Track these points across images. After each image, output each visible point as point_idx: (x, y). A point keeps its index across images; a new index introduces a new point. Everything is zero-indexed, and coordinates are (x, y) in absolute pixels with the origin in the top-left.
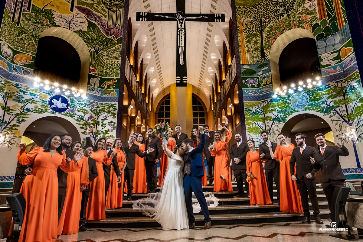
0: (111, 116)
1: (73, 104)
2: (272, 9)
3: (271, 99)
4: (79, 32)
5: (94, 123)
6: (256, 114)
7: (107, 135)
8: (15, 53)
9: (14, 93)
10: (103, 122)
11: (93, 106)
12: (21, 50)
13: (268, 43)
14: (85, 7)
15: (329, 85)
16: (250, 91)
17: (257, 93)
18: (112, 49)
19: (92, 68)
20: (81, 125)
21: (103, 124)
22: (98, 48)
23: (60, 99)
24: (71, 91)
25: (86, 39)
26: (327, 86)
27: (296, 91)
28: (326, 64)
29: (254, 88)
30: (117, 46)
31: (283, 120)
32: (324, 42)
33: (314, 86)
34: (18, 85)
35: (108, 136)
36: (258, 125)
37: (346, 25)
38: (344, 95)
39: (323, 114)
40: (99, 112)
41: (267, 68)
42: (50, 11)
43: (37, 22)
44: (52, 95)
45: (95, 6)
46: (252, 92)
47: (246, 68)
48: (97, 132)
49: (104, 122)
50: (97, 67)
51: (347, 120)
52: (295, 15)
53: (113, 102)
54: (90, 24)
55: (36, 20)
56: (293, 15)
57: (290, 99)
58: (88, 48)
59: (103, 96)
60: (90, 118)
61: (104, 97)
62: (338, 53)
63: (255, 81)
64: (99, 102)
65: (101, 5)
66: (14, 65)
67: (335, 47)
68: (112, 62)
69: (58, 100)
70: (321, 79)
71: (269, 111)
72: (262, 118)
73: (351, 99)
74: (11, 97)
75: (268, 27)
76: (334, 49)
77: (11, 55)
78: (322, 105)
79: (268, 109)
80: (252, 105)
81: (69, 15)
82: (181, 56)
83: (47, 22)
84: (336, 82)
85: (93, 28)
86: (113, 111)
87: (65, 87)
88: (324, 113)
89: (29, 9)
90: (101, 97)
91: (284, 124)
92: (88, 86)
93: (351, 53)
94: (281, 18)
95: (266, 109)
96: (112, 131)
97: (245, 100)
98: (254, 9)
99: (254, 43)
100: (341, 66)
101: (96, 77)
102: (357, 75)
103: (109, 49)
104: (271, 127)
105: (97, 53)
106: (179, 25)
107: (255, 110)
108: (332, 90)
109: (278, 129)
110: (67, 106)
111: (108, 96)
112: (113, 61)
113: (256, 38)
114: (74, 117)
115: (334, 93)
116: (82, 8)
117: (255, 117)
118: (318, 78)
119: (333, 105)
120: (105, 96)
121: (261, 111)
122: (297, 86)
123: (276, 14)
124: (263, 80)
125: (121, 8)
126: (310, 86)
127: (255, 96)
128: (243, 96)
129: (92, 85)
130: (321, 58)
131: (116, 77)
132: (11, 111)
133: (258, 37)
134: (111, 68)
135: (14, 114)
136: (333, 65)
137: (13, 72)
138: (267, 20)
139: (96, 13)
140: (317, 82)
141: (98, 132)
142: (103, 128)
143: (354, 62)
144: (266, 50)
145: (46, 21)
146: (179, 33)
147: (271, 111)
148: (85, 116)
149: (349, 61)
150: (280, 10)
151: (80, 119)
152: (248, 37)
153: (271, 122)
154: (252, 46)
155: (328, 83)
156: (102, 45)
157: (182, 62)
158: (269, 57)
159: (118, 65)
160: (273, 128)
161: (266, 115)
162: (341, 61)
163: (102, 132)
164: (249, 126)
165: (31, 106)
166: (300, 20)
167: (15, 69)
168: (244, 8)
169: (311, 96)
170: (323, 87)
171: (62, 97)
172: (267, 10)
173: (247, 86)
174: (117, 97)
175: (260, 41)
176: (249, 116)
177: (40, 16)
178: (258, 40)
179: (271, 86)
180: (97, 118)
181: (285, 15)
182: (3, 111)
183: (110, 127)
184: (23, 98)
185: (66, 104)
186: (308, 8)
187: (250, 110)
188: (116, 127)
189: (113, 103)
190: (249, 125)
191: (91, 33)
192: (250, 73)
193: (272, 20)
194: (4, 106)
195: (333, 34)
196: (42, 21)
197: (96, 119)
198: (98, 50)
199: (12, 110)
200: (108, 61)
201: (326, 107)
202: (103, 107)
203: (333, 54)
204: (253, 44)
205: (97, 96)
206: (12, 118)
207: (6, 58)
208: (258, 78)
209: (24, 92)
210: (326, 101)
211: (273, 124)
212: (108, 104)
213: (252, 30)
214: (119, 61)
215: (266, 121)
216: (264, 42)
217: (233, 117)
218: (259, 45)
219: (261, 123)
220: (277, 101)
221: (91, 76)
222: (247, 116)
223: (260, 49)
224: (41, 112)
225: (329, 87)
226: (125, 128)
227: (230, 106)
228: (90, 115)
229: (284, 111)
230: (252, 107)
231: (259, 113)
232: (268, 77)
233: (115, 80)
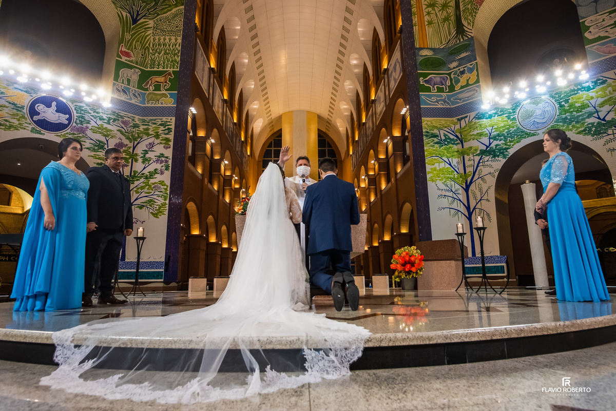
0: (161, 143)
1: (82, 117)
3: (476, 112)
5: (128, 157)
6: (446, 143)
7: (152, 181)
10: (145, 156)
11: (125, 123)
13: (469, 6)
15: (604, 79)
17: (448, 103)
18: (164, 15)
19: (124, 49)
20: (99, 159)
21: (145, 160)
22: (138, 12)
23: (54, 104)
24: (78, 90)
26: (599, 80)
27: (531, 94)
28: (597, 36)
29: (442, 94)
30: (174, 10)
31: (503, 153)
33: (571, 83)
35: (155, 183)
36: (450, 164)
39: (589, 137)
40: (138, 135)
41: (467, 54)
44: (34, 95)
46: (437, 101)
47: (426, 55)
48: (132, 174)
49: (147, 156)
50: (135, 48)
53: (166, 116)
57: (518, 110)
58: (117, 9)
59: (147, 105)
61: (148, 107)
63: (444, 79)
64: (137, 117)
68: (165, 39)
69: (49, 106)
70: (586, 67)
71: (472, 137)
72: (458, 151)
78: (587, 120)
79: (471, 133)
80: (439, 126)
86: (165, 134)
87: (66, 80)
88: (593, 135)
90: (143, 107)
91: (504, 160)
92: (114, 84)
95: (466, 132)
96: (162, 173)
97: (425, 117)
99: (440, 8)
101: (131, 67)
103: (160, 16)
104: (478, 166)
105: (135, 21)
107: (445, 135)
108: (610, 89)
109: (492, 171)
110: (70, 119)
111: (156, 105)
112: (167, 38)
114: (85, 142)
117: (445, 149)
118: (578, 66)
119: (613, 118)
120: (149, 105)
121: (455, 138)
122: (532, 85)
124: (459, 78)
126: (561, 83)
127: (444, 108)
128: (420, 108)
129: (123, 83)
130: (586, 24)
131: (172, 69)
134: (163, 52)
140: (578, 73)
141: (135, 174)
142: (145, 168)
144: (466, 19)
147: (476, 137)
148: (107, 141)
151: (96, 148)
153: (477, 158)
154: (438, 13)
155: (602, 75)
156: (145, 6)
158: (472, 31)
159: (176, 45)
160: (481, 170)
161: (466, 145)
163: (143, 174)
164: (433, 167)
169: (563, 103)
170: (591, 83)
171: (58, 101)
173: (428, 90)
174: (172, 107)
175: (452, 4)
176: (433, 146)
178: (449, 2)
179: (476, 89)
180: (134, 148)
183: (158, 166)
185: (67, 116)
187: (436, 136)
188: (170, 165)
189: (164, 119)
190: (433, 165)
192: (435, 64)
197: (132, 149)
198: (138, 15)
200: (157, 37)
201: (598, 123)
202: (146, 127)
203: (612, 15)
204: (440, 11)
205: (134, 104)
208: (449, 74)
210: (597, 112)
211: (481, 161)
212: (155, 120)
214: (179, 38)
215: (466, 156)
216: (461, 4)
217: (391, 160)
218: (451, 11)
219: (455, 161)
220: (490, 117)
221: (120, 65)
222: (429, 148)
223: (453, 18)
224: (10, 127)
225: (604, 82)
226: (200, 177)
227: (385, 141)
228: (118, 141)
229: (503, 135)
230: (439, 129)
231: (451, 141)
232: (471, 71)
233: (170, 74)
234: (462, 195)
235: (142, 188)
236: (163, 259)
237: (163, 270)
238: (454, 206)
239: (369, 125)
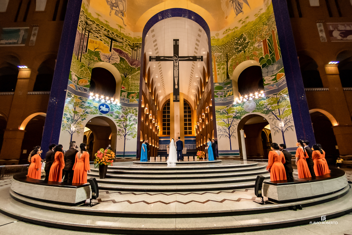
0: (134, 115)
1: (112, 109)
2: (234, 47)
3: (232, 105)
4: (114, 64)
5: (125, 120)
6: (223, 114)
7: (132, 127)
9: (79, 103)
11: (124, 109)
12: (82, 77)
13: (231, 69)
14: (118, 48)
16: (219, 100)
17: (224, 101)
18: (134, 74)
19: (123, 86)
20: (117, 121)
21: (130, 121)
22: (126, 73)
23: (105, 105)
24: (111, 101)
25: (119, 68)
26: (267, 97)
27: (248, 100)
28: (267, 83)
30: (137, 72)
31: (240, 118)
32: (266, 69)
33: (259, 97)
34: (81, 98)
36: (224, 121)
37: (280, 58)
38: (278, 103)
39: (264, 114)
40: (127, 113)
41: (230, 85)
42: (98, 52)
43: (91, 60)
44: (100, 103)
45: (124, 48)
46: (220, 100)
47: (217, 85)
48: (126, 125)
49: (130, 119)
50: (126, 85)
51: (279, 118)
52: (249, 51)
54: (121, 59)
55: (90, 58)
56: (247, 51)
57: (244, 105)
58: (120, 74)
59: (130, 103)
60: (122, 116)
62: (275, 76)
63: (222, 93)
64: (127, 107)
65: (128, 47)
66: (79, 86)
67: (274, 72)
68: (134, 82)
69: (104, 106)
70: (264, 93)
72: (226, 117)
73: (282, 106)
74: (78, 105)
75: (231, 59)
76: (273, 74)
77: (77, 80)
78: (264, 109)
80: (220, 108)
81: (108, 54)
82: (176, 83)
83: (96, 59)
84: (273, 95)
85: (123, 61)
86: (135, 112)
87: (107, 98)
88: (265, 114)
89: (86, 52)
91: (240, 120)
92: (120, 98)
93: (283, 76)
94: (240, 53)
95: (229, 111)
96: (135, 125)
97: (216, 106)
98: (223, 47)
99: (222, 69)
100: (277, 85)
101: (125, 92)
102: (287, 91)
105: (125, 77)
106: (175, 63)
107: (222, 111)
108: (270, 100)
109: (236, 123)
110: (109, 110)
112: (135, 81)
113: (223, 66)
114: (113, 116)
115: (272, 102)
116: (116, 49)
117: (222, 116)
118: (262, 92)
119: (271, 109)
122: (249, 97)
123: (236, 50)
124: (227, 93)
125: (140, 48)
126: (257, 97)
127: (222, 103)
128: (214, 103)
129: (123, 97)
130: (265, 79)
133: (225, 65)
134: (134, 86)
135: (79, 115)
136: (272, 84)
137: (78, 90)
138: (231, 55)
139: (125, 52)
140: (262, 94)
142: (130, 123)
143: (285, 82)
144: (230, 74)
146: (175, 69)
147: (232, 112)
148: (119, 115)
149: (282, 81)
150: (239, 48)
151: (116, 118)
152: (218, 65)
153: (232, 119)
154: (221, 71)
155: (268, 95)
156: (128, 72)
157: (176, 87)
158: (231, 78)
159: (138, 84)
160: (233, 123)
161: (229, 115)
162: (277, 81)
163: (129, 125)
164: (218, 122)
166: (252, 55)
168: (217, 47)
169: (257, 103)
170: (265, 98)
171: (106, 105)
172: (231, 48)
173: (217, 97)
175: (226, 68)
176: (219, 115)
177: (92, 56)
179: (232, 97)
181: (242, 51)
182: (74, 113)
183: (134, 122)
184: (83, 105)
185: (108, 109)
186: (257, 47)
187: (219, 112)
188: (137, 122)
189: (135, 107)
191: (122, 64)
192: (220, 88)
193: (234, 55)
194: (74, 111)
195: (272, 64)
196: (93, 59)
197: (126, 117)
199: (78, 113)
200: (132, 81)
201: (267, 110)
202: (130, 110)
203: (272, 77)
205: (126, 103)
206: (79, 117)
207: (74, 82)
208: (224, 91)
209: (84, 102)
210: (267, 107)
212: (132, 108)
213: (221, 61)
214: (139, 81)
215: (229, 118)
216: (228, 68)
217: (209, 114)
218: (225, 70)
219: (225, 120)
220: (236, 106)
221: (122, 91)
222: (217, 115)
223: (226, 73)
225: (269, 98)
226: (143, 121)
227: (207, 108)
228: (122, 115)
229: (240, 112)
230: (221, 110)
231: (225, 113)
232: (231, 91)
233: (136, 93)
234: (228, 131)
235: (129, 129)
238: (225, 134)
239: (202, 100)
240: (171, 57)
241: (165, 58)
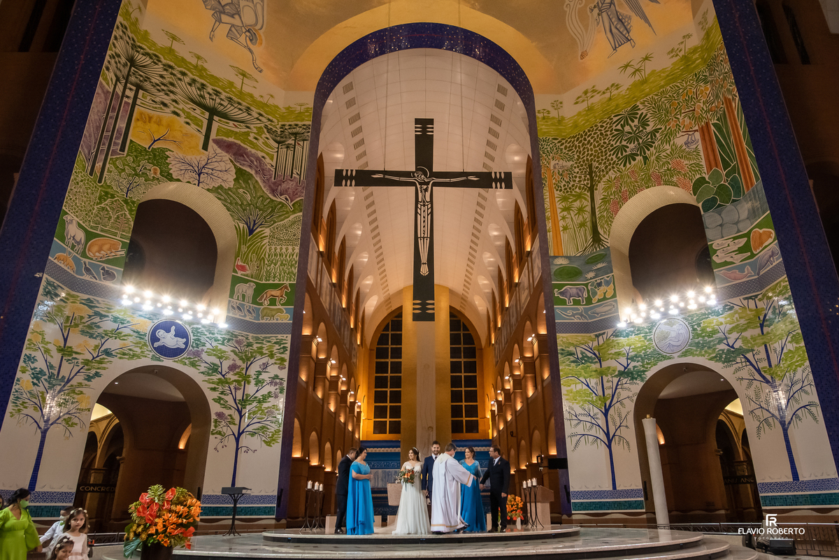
0: (275, 363)
1: (199, 340)
2: (612, 145)
3: (614, 329)
4: (217, 191)
5: (240, 379)
6: (583, 361)
7: (265, 405)
8: (90, 236)
9: (82, 318)
10: (258, 377)
11: (239, 342)
12: (102, 230)
13: (605, 214)
14: (231, 139)
15: (732, 305)
16: (570, 313)
17: (585, 317)
18: (282, 222)
19: (240, 263)
20: (213, 383)
21: (259, 382)
22: (255, 221)
23: (173, 328)
24: (195, 312)
25: (231, 203)
26: (727, 305)
27: (665, 315)
28: (723, 260)
29: (578, 307)
30: (292, 217)
31: (640, 376)
32: (718, 217)
33: (701, 306)
34: (92, 302)
35: (268, 407)
36: (588, 386)
37: (757, 184)
38: (762, 326)
39: (720, 365)
40: (252, 355)
41: (604, 265)
42: (163, 150)
43: (137, 175)
44: (156, 321)
45: (251, 138)
46: (573, 315)
47: (561, 264)
48: (245, 398)
49: (261, 377)
50: (251, 261)
51: (769, 377)
52: (658, 158)
53: (281, 333)
54: (240, 173)
55: (134, 169)
56: (653, 158)
57: (654, 330)
58: (234, 221)
59: (261, 321)
60: (232, 368)
61: (263, 323)
62: (746, 239)
63: (580, 290)
64: (251, 335)
65: (263, 136)
66: (87, 261)
67: (741, 226)
68: (281, 249)
69: (168, 331)
70: (716, 292)
71: (611, 356)
72: (596, 371)
73: (775, 336)
74: (77, 325)
75: (604, 179)
76: (739, 231)
77: (83, 242)
78: (718, 346)
79: (610, 352)
80: (575, 343)
81: (198, 157)
82: (424, 258)
83: (155, 173)
84: (745, 299)
85: (246, 182)
86: (280, 353)
87: (184, 303)
88: (724, 362)
89: (122, 149)
90: (257, 323)
91: (641, 384)
92: (230, 301)
93: (770, 240)
94: (630, 163)
95: (603, 350)
96: (276, 397)
97: (560, 333)
98: (576, 143)
99: (576, 212)
100: (752, 265)
101: (246, 281)
102: (785, 287)
103: (276, 224)
104: (615, 390)
105: (251, 232)
106: (420, 194)
107: (582, 353)
108: (737, 316)
109: (630, 394)
110: (186, 344)
111: (270, 322)
112: (284, 247)
113: (581, 202)
114: (200, 366)
115: (743, 321)
116: (225, 142)
117: (582, 369)
118: (708, 289)
119: (740, 346)
120: (264, 321)
121: (593, 356)
122: (667, 305)
123: (619, 155)
124: (596, 290)
125: (304, 140)
126: (693, 306)
127: (581, 323)
128: (555, 323)
129: (238, 299)
130: (714, 247)
131: (288, 282)
132: (74, 356)
133: (585, 199)
134: (279, 263)
135: (80, 361)
136: (738, 263)
137: (83, 275)
138: (603, 167)
139: (253, 151)
140: (708, 297)
141: (247, 398)
142: (257, 391)
143: (777, 259)
144: (602, 227)
145: (153, 171)
146: (419, 211)
147: (614, 356)
148: (221, 363)
149: (767, 256)
150: (628, 147)
151: (210, 372)
152: (564, 199)
153: (616, 380)
154: (574, 218)
155: (729, 300)
156: (262, 214)
157: (424, 270)
158: (609, 242)
159: (293, 255)
160: (619, 393)
161: (605, 364)
162: (753, 255)
163: (256, 397)
164: (569, 388)
165: (113, 344)
166: (668, 169)
167: (87, 270)
168: (556, 141)
169: (696, 327)
170: (720, 308)
171: (176, 325)
172: (602, 146)
173: (564, 303)
174: (288, 323)
175: (589, 209)
176: (569, 366)
177: (142, 163)
178: (585, 207)
179: (614, 303)
180: (247, 369)
181: (639, 158)
182: (60, 355)
183: (272, 389)
184: (99, 327)
185: (185, 340)
186: (684, 147)
187: (571, 354)
188: (285, 388)
189: (280, 336)
190: (569, 386)
191: (241, 191)
192: (572, 273)
193: (613, 168)
194: (63, 346)
195: (734, 201)
196: (145, 171)
197: (245, 370)
198: (254, 224)
199: (77, 353)
200: (273, 247)
201: (728, 350)
202: (259, 345)
203: (736, 241)
204: (576, 215)
205: (248, 321)
206: (76, 369)
207: (73, 247)
208: (586, 285)
209: (102, 316)
210: (726, 338)
211: (619, 383)
212: (269, 338)
213: (573, 186)
214: (296, 247)
215: (604, 376)
216: (597, 210)
217: (537, 363)
218: (587, 216)
219: (593, 382)
220: (627, 335)
221: (236, 281)
222: (565, 367)
223: (589, 224)
224: (134, 356)
225: (731, 308)
226: (304, 385)
227: (530, 339)
228: (231, 362)
229: (640, 356)
230: (576, 346)
231: (589, 360)
232: (608, 283)
233: (286, 287)
234: (602, 422)
235: (255, 413)
236: (276, 493)
237: (275, 505)
238: (593, 432)
239: (513, 312)
240: (407, 174)
241: (386, 177)
